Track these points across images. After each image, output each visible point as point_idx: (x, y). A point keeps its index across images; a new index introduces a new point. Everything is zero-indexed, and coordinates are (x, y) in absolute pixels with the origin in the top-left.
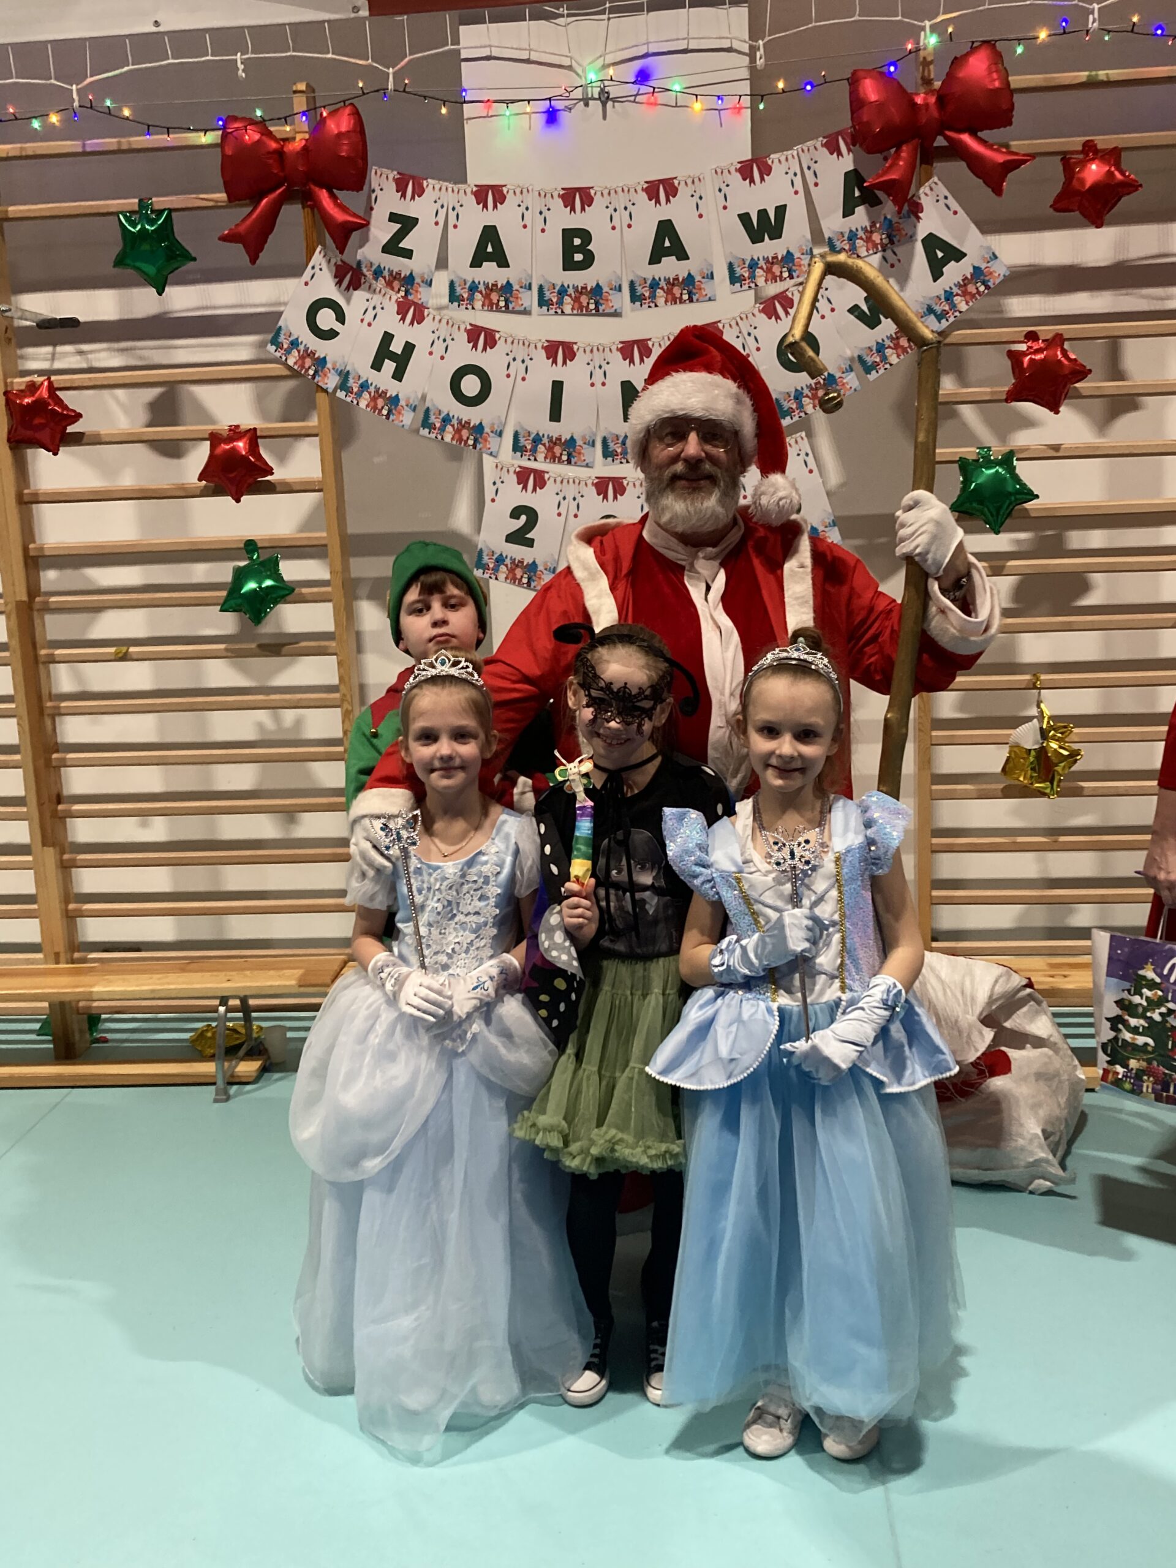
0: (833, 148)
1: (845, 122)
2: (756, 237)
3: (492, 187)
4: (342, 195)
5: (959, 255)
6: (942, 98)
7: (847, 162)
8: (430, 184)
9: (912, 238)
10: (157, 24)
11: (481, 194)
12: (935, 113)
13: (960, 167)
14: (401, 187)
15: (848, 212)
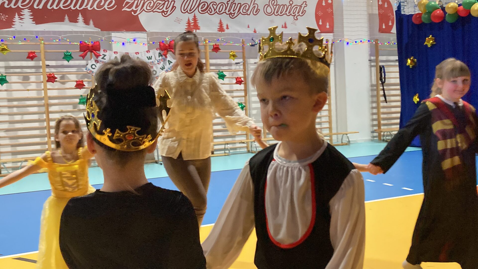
0: (157, 50)
1: (158, 47)
2: (149, 59)
3: (116, 52)
4: (97, 52)
5: (172, 62)
6: (169, 46)
7: (159, 51)
8: (108, 51)
9: (166, 60)
10: (72, 30)
11: (115, 52)
12: (168, 47)
13: (171, 52)
14: (104, 51)
15: (159, 57)
